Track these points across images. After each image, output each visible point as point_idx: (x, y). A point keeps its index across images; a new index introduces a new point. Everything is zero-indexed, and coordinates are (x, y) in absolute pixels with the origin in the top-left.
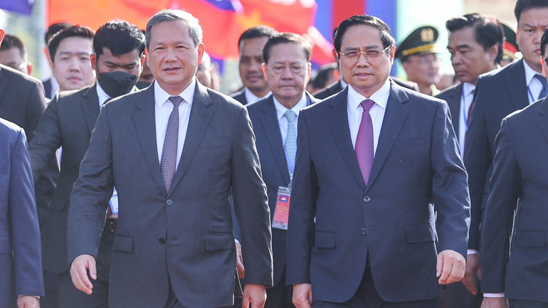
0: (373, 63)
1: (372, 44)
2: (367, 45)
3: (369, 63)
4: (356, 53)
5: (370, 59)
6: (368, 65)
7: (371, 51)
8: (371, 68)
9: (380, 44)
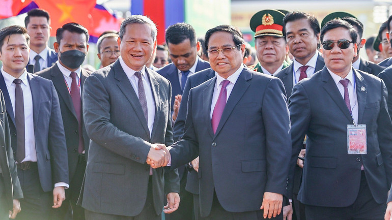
0: (228, 56)
1: (227, 43)
2: (224, 44)
3: (225, 56)
4: (216, 50)
5: (226, 54)
6: (225, 57)
7: (226, 49)
8: (227, 59)
9: (232, 44)
